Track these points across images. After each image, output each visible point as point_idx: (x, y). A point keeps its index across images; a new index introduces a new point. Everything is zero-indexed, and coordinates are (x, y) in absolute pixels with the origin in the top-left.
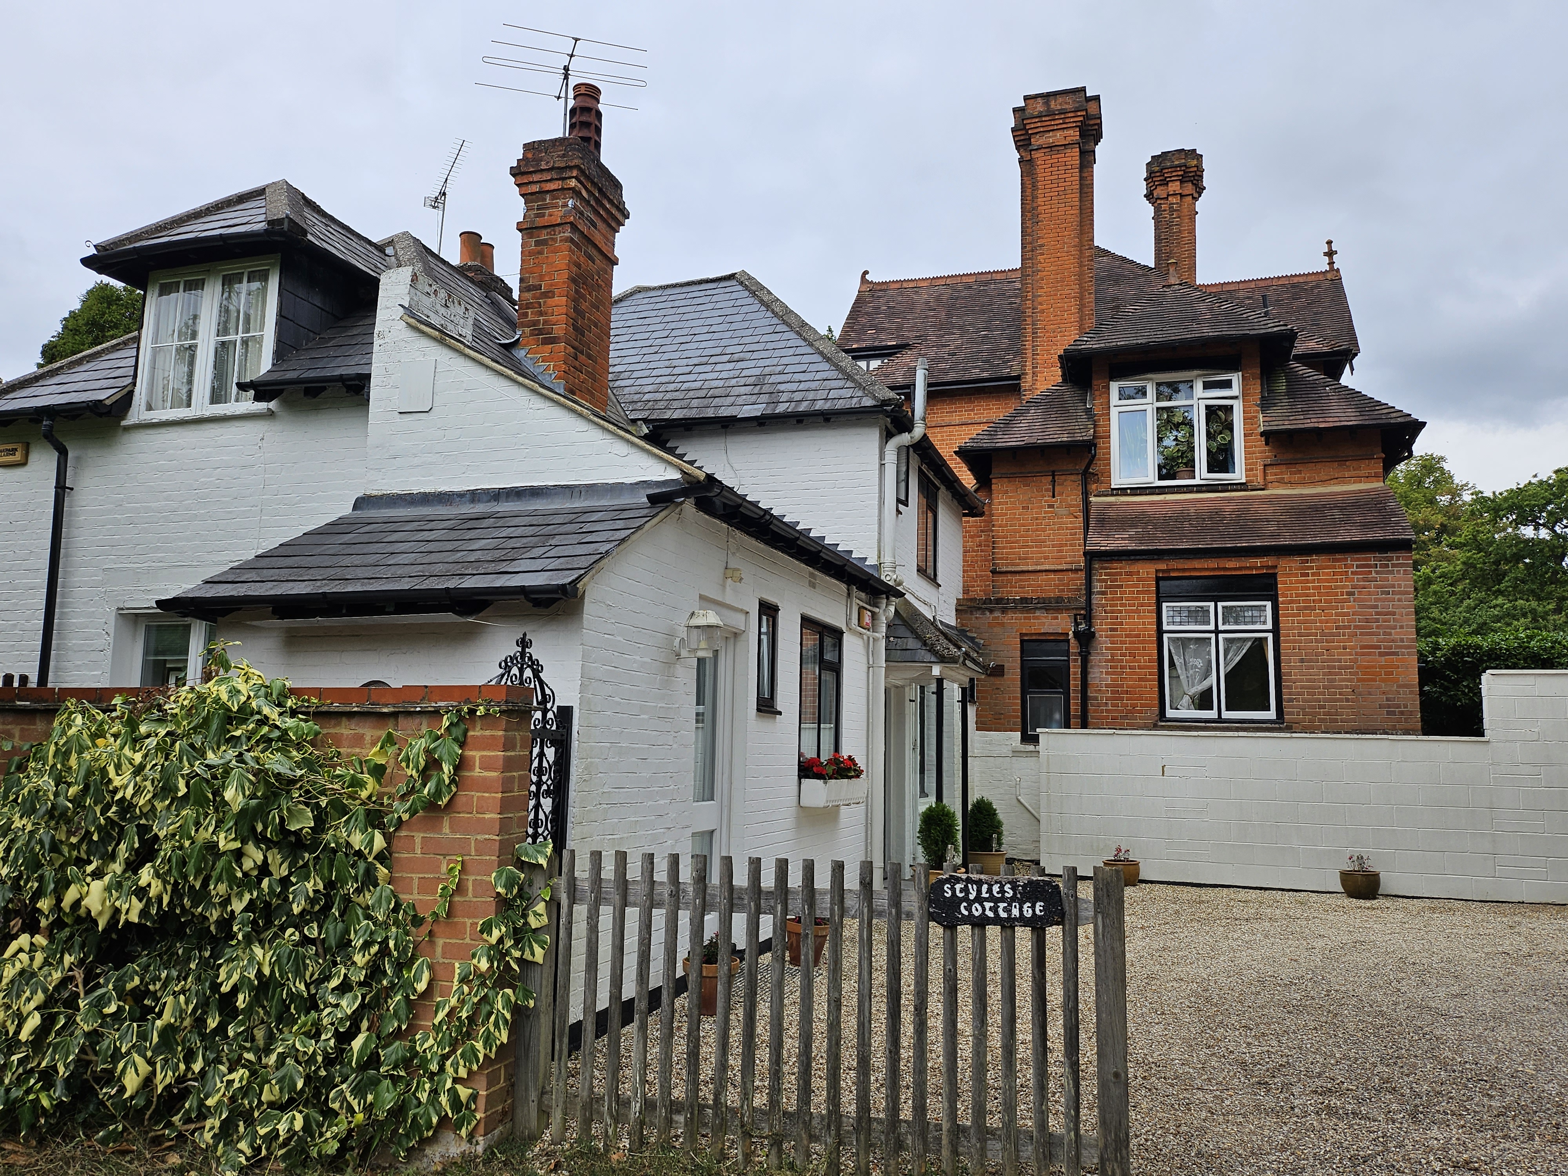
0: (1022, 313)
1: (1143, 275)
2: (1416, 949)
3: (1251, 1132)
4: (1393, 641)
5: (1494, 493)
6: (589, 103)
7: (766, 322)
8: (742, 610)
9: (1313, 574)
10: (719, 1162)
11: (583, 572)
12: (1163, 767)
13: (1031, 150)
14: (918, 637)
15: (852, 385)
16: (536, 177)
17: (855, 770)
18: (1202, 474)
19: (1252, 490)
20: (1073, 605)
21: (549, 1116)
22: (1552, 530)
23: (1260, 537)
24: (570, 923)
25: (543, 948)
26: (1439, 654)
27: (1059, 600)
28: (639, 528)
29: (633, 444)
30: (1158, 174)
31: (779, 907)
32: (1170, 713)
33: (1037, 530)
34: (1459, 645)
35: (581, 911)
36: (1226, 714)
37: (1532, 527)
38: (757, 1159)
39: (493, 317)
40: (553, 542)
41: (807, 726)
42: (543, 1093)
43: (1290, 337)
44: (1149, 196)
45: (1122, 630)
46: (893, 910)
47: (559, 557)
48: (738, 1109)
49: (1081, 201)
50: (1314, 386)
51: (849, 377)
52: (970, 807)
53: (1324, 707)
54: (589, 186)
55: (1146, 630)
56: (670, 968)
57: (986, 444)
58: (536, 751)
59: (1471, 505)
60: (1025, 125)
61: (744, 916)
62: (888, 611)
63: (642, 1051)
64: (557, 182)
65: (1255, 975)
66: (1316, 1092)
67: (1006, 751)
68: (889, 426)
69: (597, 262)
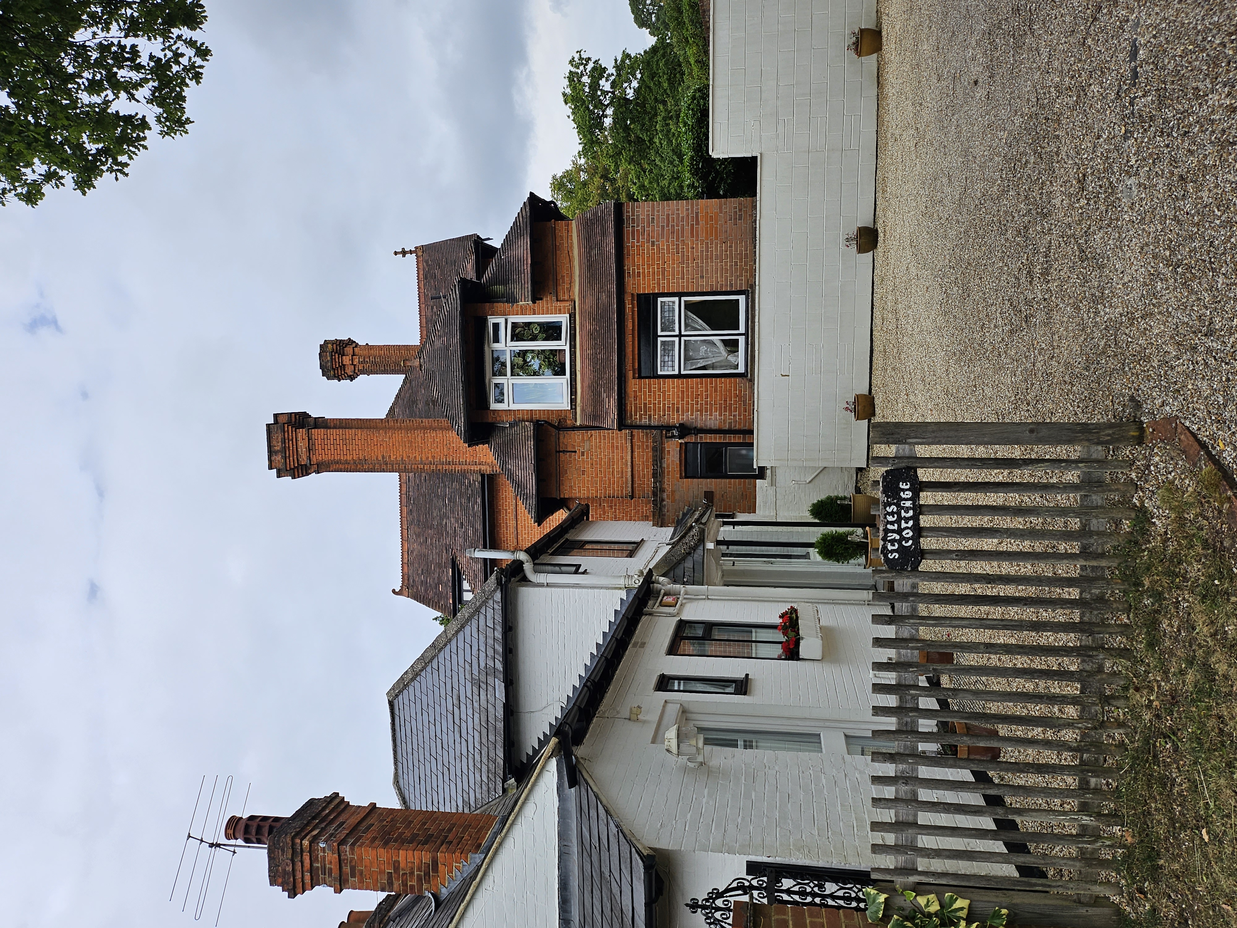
0: (433, 472)
1: (410, 383)
2: (915, 205)
3: (1066, 329)
4: (688, 216)
5: (580, 144)
6: (241, 826)
7: (429, 676)
8: (664, 707)
9: (639, 269)
10: (1127, 750)
11: (633, 849)
12: (783, 376)
13: (310, 464)
14: (684, 559)
15: (484, 608)
16: (299, 876)
17: (791, 613)
18: (562, 344)
19: (575, 309)
20: (658, 438)
21: (1097, 897)
22: (607, 106)
23: (610, 304)
24: (934, 874)
25: (956, 899)
26: (696, 184)
27: (654, 449)
28: (597, 797)
29: (526, 799)
30: (336, 372)
31: (912, 692)
32: (741, 369)
33: (601, 464)
34: (691, 171)
35: (922, 864)
36: (742, 330)
37: (605, 119)
38: (1122, 717)
39: (411, 916)
40: (607, 874)
41: (754, 651)
42: (1080, 902)
43: (464, 283)
44: (352, 378)
45: (678, 403)
46: (911, 599)
47: (620, 869)
48: (1082, 732)
49: (351, 428)
50: (500, 266)
51: (477, 610)
52: (817, 521)
53: (736, 263)
54: (309, 828)
55: (678, 386)
56: (968, 786)
57: (533, 502)
58: (786, 897)
59: (588, 159)
60: (291, 469)
61: (921, 721)
62: (663, 583)
63: (1039, 813)
64: (304, 857)
65: (941, 318)
66: (1031, 282)
67: (771, 491)
68: (517, 579)
69: (372, 822)
